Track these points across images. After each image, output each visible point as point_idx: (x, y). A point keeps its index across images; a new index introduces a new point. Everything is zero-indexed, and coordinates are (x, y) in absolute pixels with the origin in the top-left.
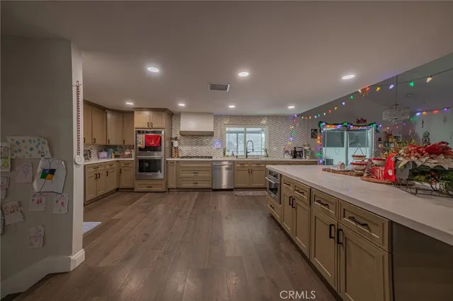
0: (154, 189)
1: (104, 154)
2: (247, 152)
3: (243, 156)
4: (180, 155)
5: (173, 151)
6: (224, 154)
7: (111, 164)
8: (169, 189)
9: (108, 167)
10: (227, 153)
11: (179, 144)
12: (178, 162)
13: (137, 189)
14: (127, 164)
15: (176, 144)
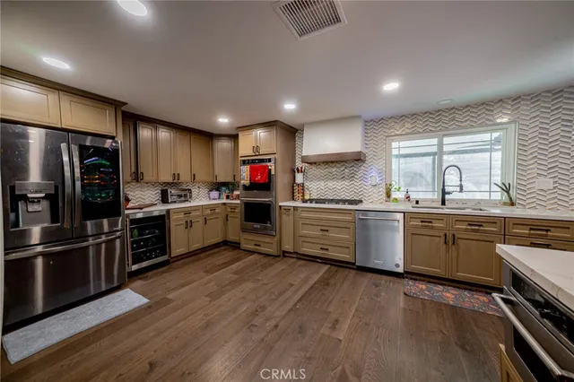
0: (263, 249)
1: (215, 194)
2: (444, 193)
3: (433, 201)
4: (307, 197)
5: (295, 190)
6: (388, 195)
7: (213, 208)
8: (284, 252)
9: (208, 212)
10: (394, 195)
11: (305, 178)
12: (295, 208)
13: (244, 246)
14: (233, 208)
15: (299, 178)
